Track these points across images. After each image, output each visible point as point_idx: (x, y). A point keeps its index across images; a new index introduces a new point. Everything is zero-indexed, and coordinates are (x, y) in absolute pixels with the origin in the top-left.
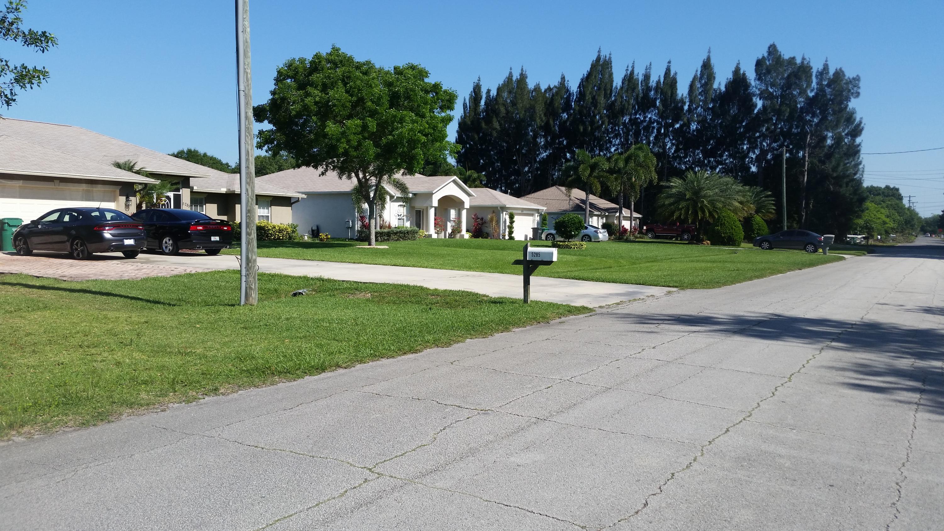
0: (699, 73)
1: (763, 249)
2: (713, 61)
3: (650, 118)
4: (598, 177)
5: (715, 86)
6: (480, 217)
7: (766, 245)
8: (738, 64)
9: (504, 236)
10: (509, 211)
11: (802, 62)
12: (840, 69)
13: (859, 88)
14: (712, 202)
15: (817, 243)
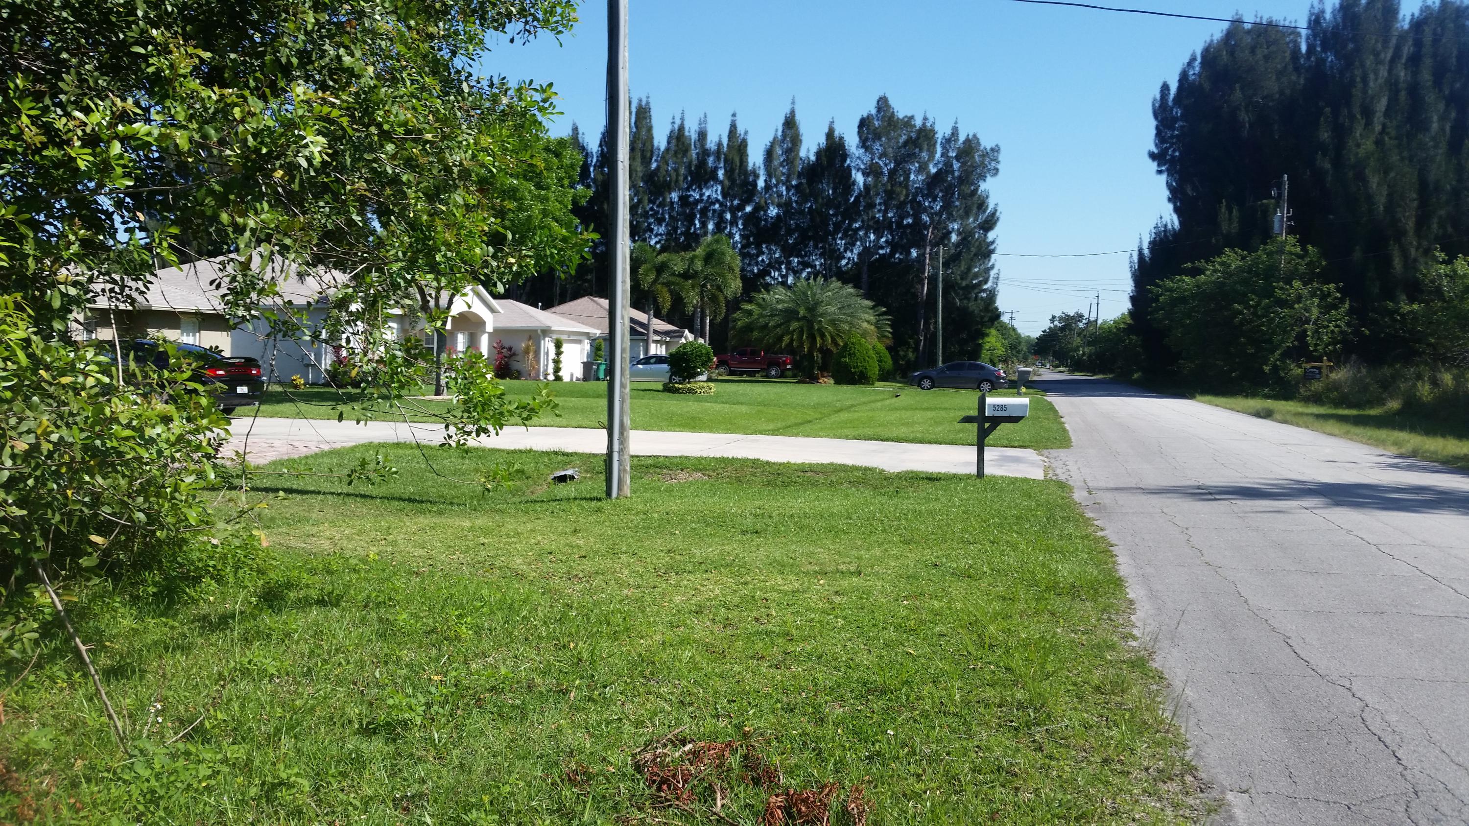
0: (780, 133)
1: (923, 389)
2: (798, 117)
3: (709, 196)
4: (667, 284)
5: (803, 153)
6: (507, 345)
7: (927, 383)
8: (832, 123)
9: (546, 375)
10: (555, 336)
11: (924, 124)
12: (975, 136)
13: (998, 162)
14: (833, 322)
15: (994, 379)
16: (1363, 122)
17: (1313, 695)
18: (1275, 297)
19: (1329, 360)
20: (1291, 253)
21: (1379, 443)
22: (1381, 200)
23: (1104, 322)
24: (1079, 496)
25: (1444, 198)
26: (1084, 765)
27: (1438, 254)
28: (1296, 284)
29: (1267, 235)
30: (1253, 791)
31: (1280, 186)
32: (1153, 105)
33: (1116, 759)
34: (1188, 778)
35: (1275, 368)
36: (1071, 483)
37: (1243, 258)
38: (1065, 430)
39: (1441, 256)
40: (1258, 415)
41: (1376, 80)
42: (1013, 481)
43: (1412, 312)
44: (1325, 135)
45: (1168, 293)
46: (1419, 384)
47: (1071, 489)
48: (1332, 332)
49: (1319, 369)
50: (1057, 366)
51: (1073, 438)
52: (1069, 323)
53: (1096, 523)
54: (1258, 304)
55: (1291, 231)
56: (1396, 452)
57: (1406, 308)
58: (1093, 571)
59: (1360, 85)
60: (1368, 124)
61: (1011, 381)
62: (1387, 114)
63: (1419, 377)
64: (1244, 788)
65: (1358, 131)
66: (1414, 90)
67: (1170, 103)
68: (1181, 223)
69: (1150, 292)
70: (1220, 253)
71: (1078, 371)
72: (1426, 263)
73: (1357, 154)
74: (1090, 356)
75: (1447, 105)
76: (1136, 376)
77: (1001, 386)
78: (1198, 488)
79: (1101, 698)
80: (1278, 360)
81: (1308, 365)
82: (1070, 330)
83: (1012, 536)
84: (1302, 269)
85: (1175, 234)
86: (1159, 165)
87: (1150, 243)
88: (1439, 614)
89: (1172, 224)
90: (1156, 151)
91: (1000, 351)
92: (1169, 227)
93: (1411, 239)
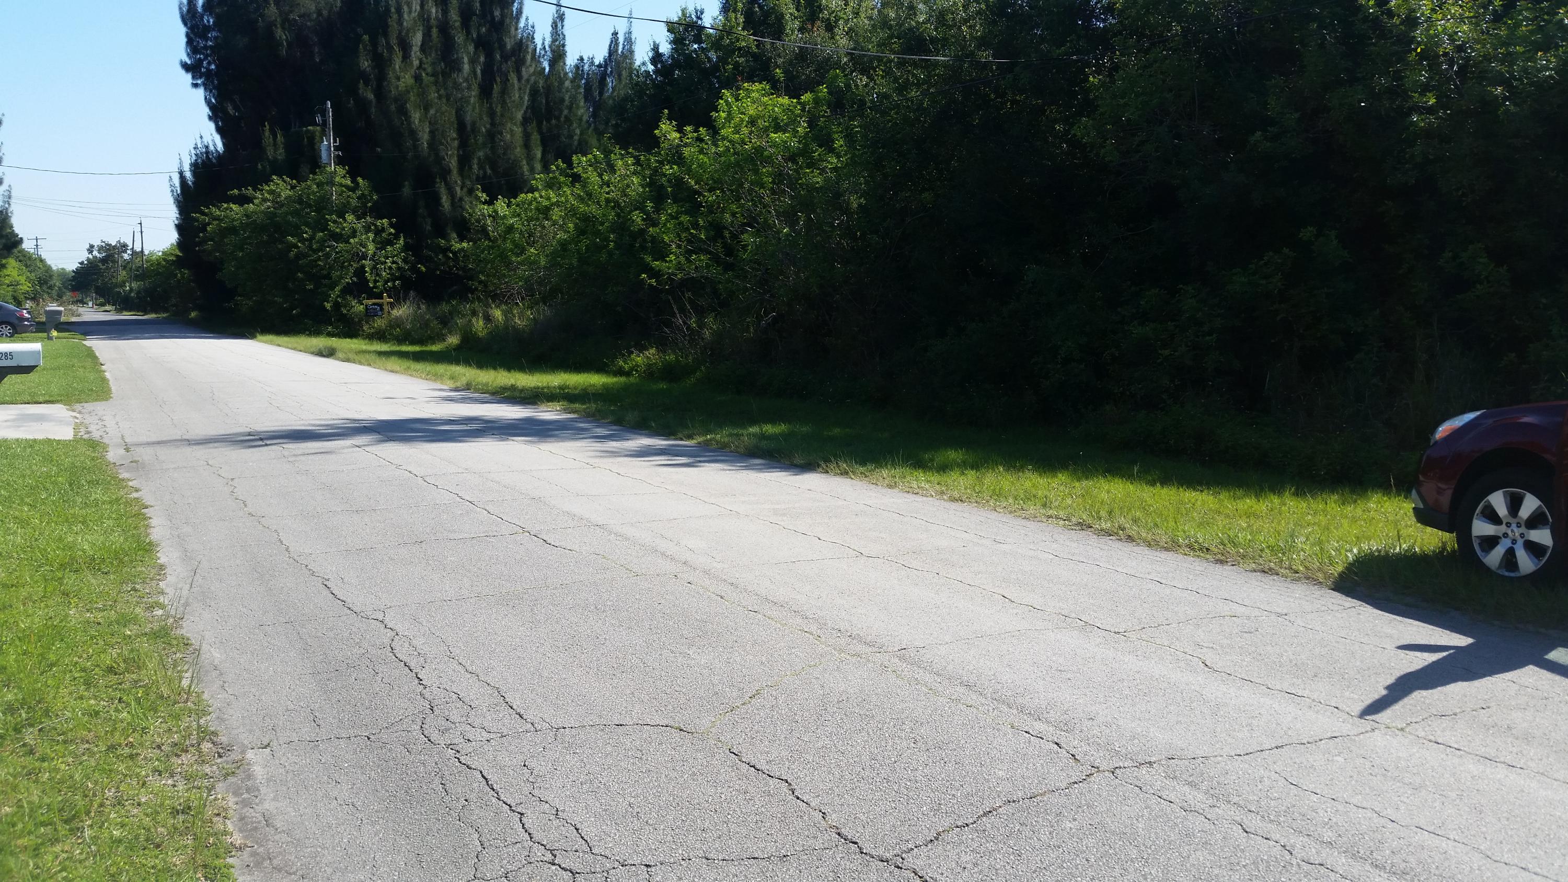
15: (16, 322)
16: (400, 54)
17: (346, 634)
18: (329, 230)
19: (390, 297)
20: (341, 185)
21: (437, 377)
22: (424, 137)
23: (151, 254)
24: (114, 455)
25: (481, 140)
26: (85, 758)
27: (480, 195)
28: (350, 217)
29: (315, 164)
30: (274, 744)
31: (324, 113)
32: (180, 9)
33: (124, 743)
34: (206, 746)
35: (337, 306)
36: (105, 441)
37: (293, 187)
38: (104, 380)
39: (484, 197)
40: (320, 354)
41: (410, 12)
42: (32, 444)
43: (463, 249)
44: (365, 64)
45: (215, 222)
46: (474, 320)
47: (105, 447)
48: (390, 268)
49: (381, 305)
50: (102, 305)
51: (113, 389)
52: (111, 253)
53: (130, 484)
54: (312, 238)
55: (340, 161)
56: (453, 386)
57: (457, 246)
58: (117, 539)
59: (395, 16)
60: (406, 57)
61: (39, 323)
62: (423, 49)
63: (474, 313)
64: (265, 743)
65: (397, 63)
66: (444, 28)
67: (200, 9)
68: (224, 144)
69: (196, 220)
70: (268, 181)
71: (126, 310)
72: (471, 203)
73: (397, 87)
74: (138, 293)
75: (476, 48)
76: (193, 314)
77: (25, 330)
78: (249, 434)
79: (113, 678)
80: (338, 296)
81: (370, 302)
82: (114, 262)
83: (22, 511)
84: (354, 202)
85: (219, 157)
86: (194, 78)
87: (191, 165)
88: (472, 536)
89: (215, 145)
90: (189, 62)
91: (25, 287)
92: (212, 148)
93: (455, 176)
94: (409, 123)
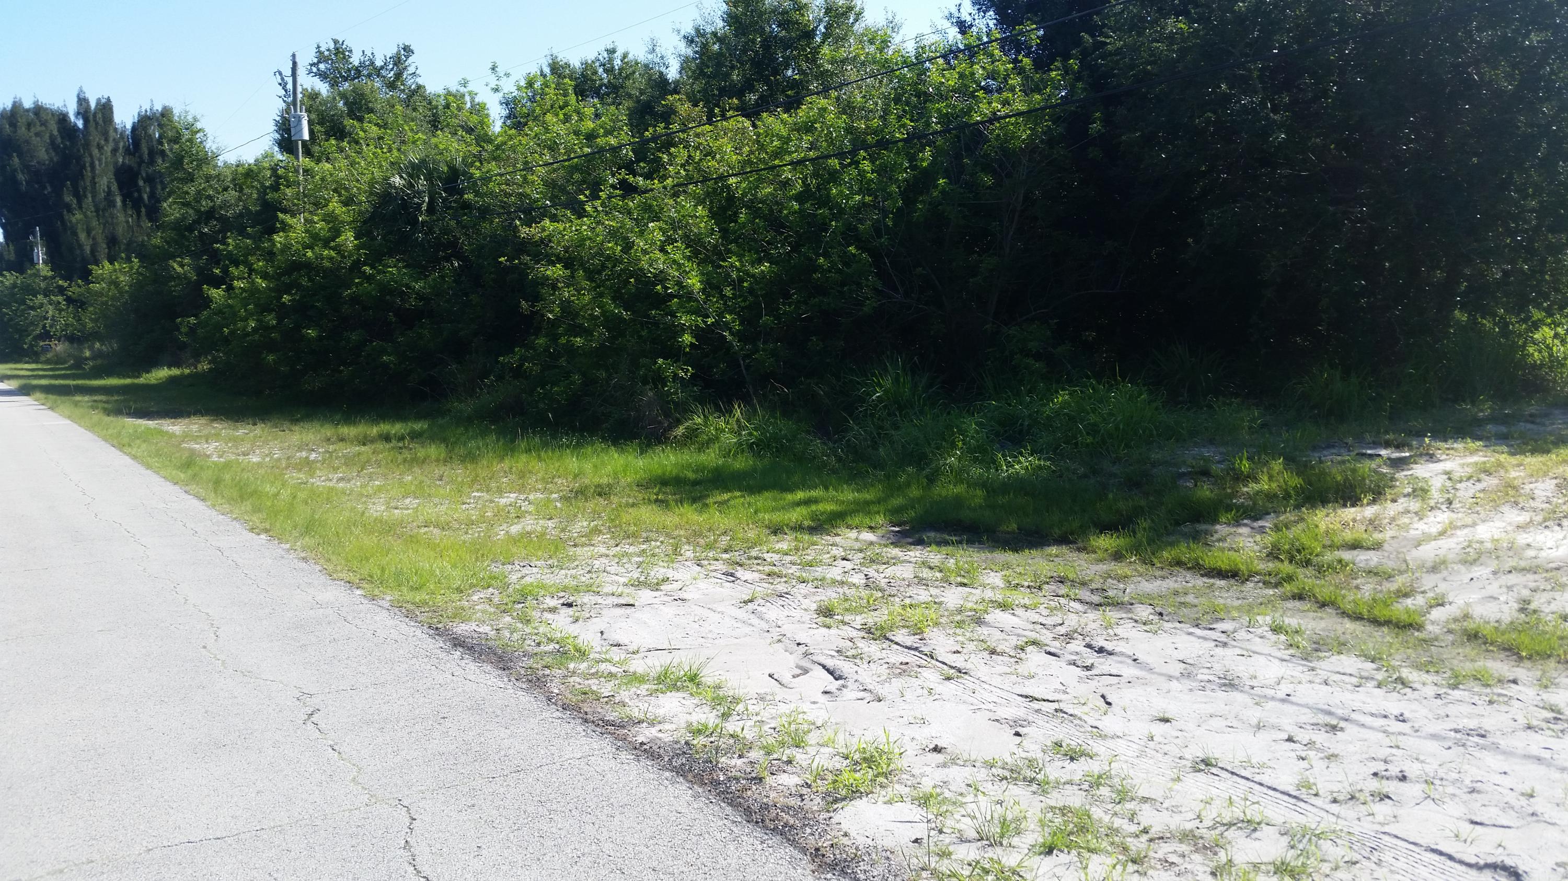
20: (44, 276)
31: (36, 233)
37: (16, 278)
44: (68, 199)
49: (50, 345)
55: (45, 261)
94: (77, 241)
